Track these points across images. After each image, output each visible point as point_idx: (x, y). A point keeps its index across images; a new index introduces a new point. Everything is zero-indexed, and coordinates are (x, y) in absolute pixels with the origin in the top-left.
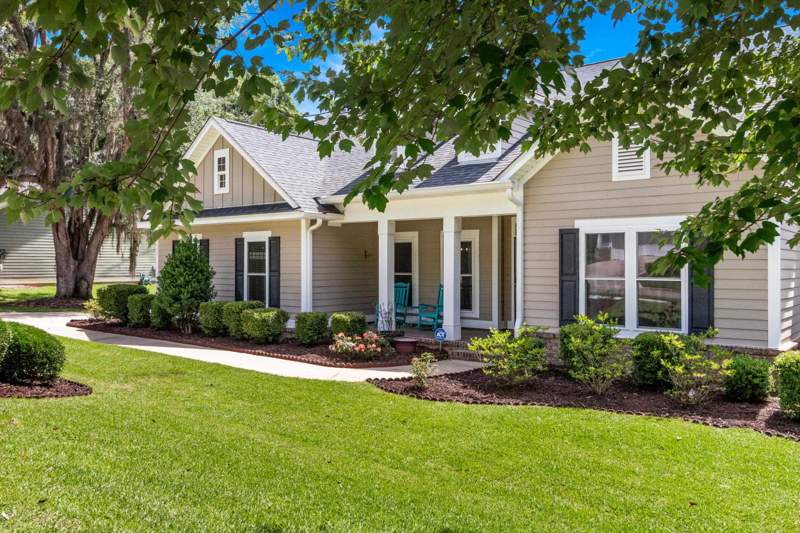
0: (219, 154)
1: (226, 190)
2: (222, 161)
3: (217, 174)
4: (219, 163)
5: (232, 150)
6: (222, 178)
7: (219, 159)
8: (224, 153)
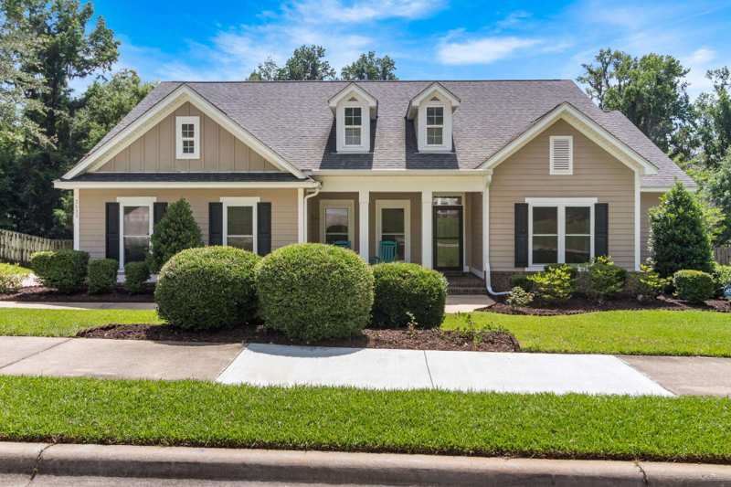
3: (180, 139)
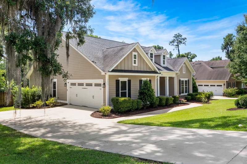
0: (134, 53)
1: (136, 65)
2: (135, 56)
4: (134, 56)
5: (138, 53)
6: (135, 61)
7: (134, 55)
8: (136, 54)
